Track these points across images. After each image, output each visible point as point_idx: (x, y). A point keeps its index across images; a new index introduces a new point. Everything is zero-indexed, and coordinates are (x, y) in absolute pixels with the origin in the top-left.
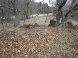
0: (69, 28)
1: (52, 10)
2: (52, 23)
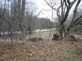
1: (55, 25)
2: (56, 37)
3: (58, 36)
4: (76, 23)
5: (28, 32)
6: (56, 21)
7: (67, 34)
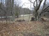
0: (42, 21)
3: (34, 19)
4: (45, 11)
5: (16, 16)
6: (33, 10)
7: (39, 17)
